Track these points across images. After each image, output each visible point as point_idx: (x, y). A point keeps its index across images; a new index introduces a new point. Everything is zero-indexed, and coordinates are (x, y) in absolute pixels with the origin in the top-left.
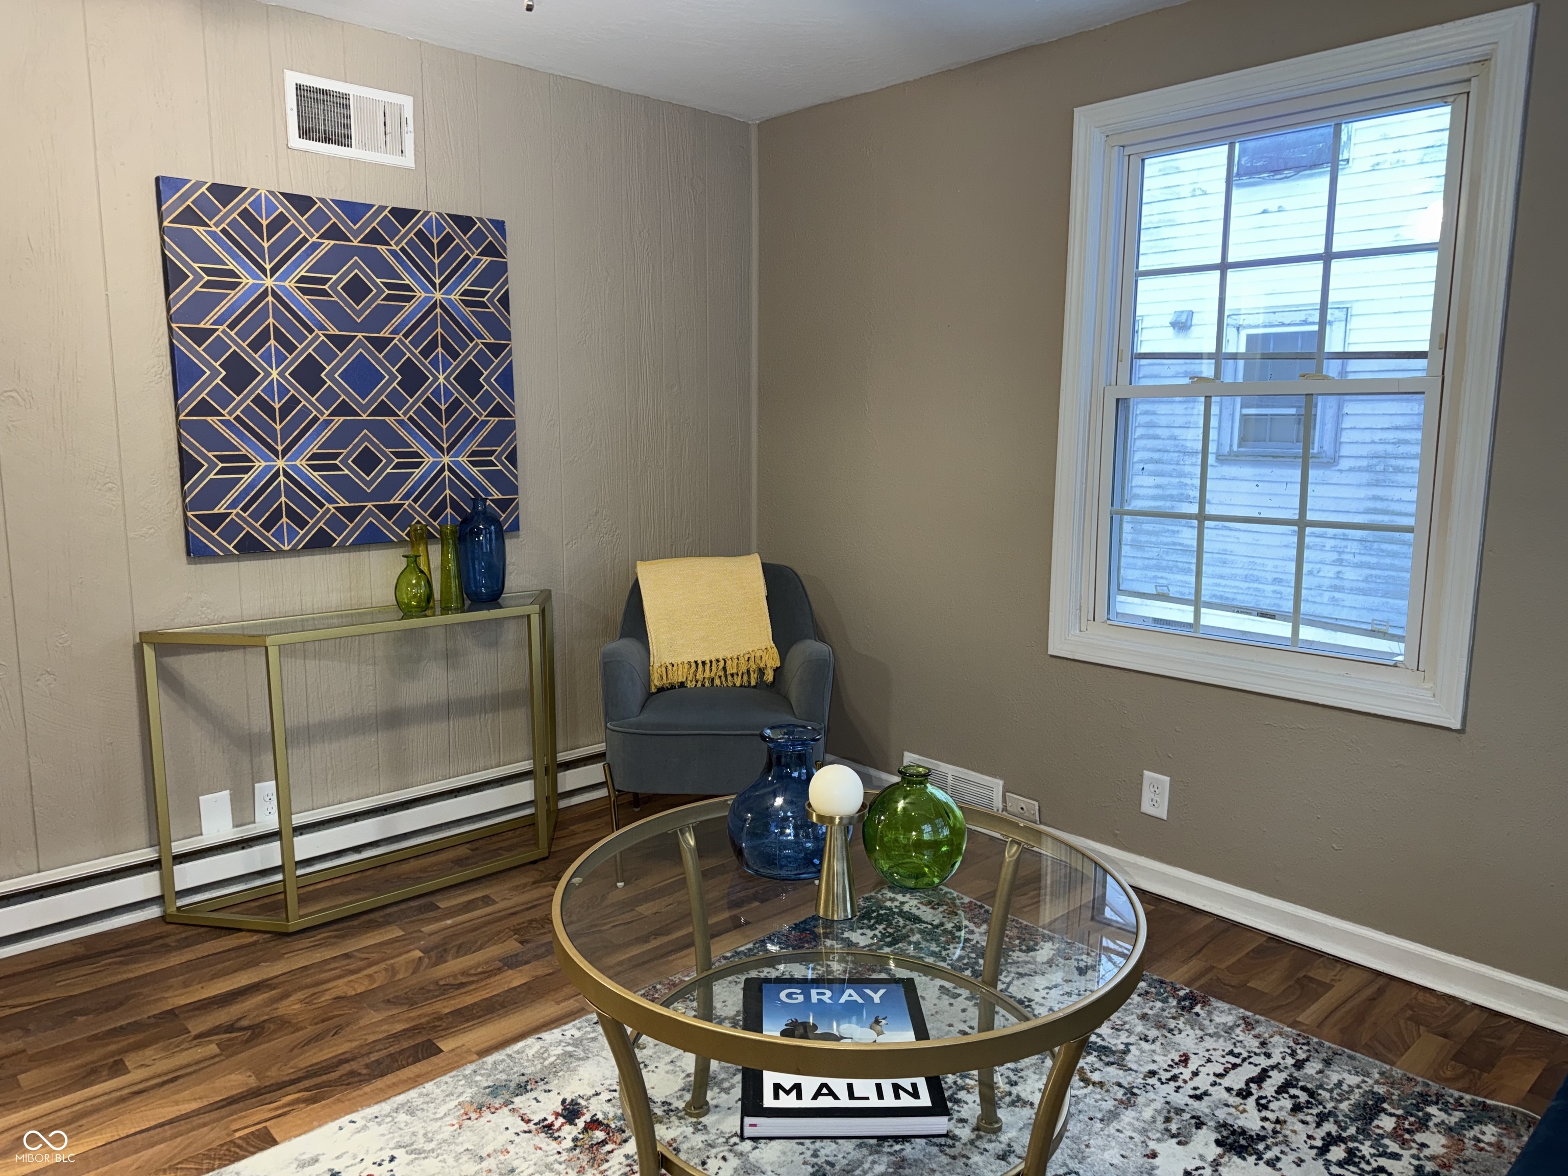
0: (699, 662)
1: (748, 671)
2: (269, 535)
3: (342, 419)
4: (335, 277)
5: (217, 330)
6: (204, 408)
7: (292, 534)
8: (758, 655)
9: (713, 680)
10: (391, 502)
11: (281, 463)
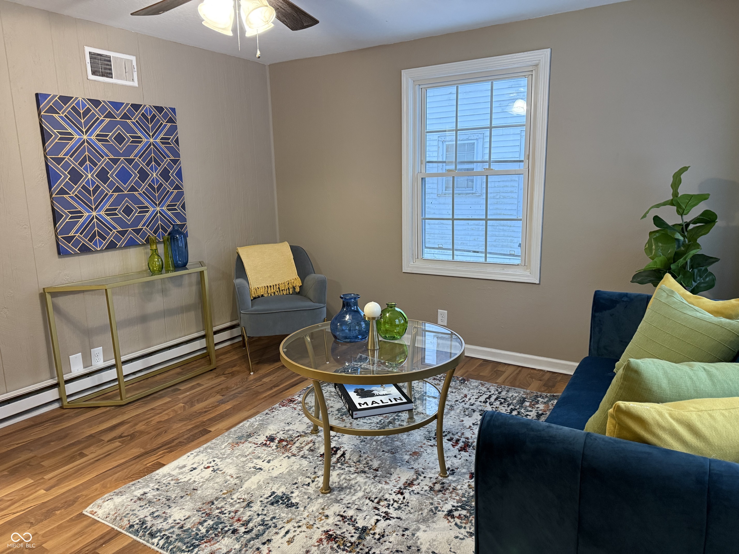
0: (269, 286)
1: (289, 288)
2: (91, 244)
3: (117, 193)
4: (111, 134)
5: (65, 158)
6: (62, 192)
7: (101, 243)
8: (293, 281)
9: (275, 293)
10: (138, 228)
11: (94, 214)
